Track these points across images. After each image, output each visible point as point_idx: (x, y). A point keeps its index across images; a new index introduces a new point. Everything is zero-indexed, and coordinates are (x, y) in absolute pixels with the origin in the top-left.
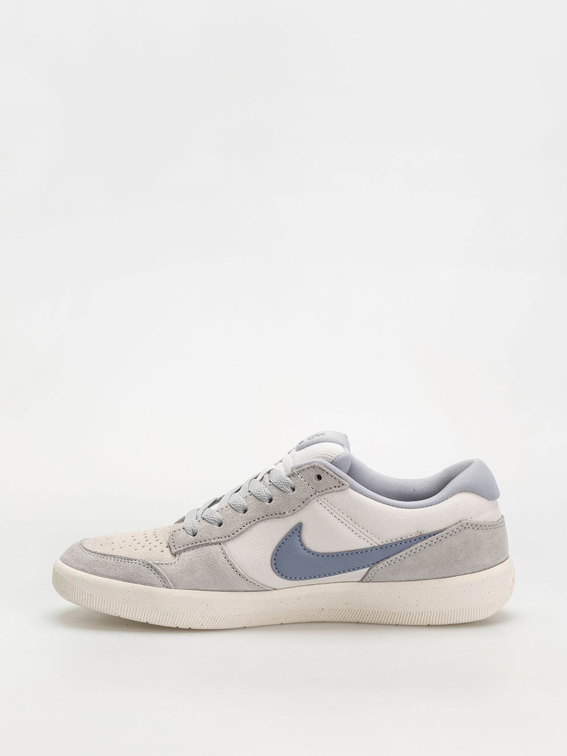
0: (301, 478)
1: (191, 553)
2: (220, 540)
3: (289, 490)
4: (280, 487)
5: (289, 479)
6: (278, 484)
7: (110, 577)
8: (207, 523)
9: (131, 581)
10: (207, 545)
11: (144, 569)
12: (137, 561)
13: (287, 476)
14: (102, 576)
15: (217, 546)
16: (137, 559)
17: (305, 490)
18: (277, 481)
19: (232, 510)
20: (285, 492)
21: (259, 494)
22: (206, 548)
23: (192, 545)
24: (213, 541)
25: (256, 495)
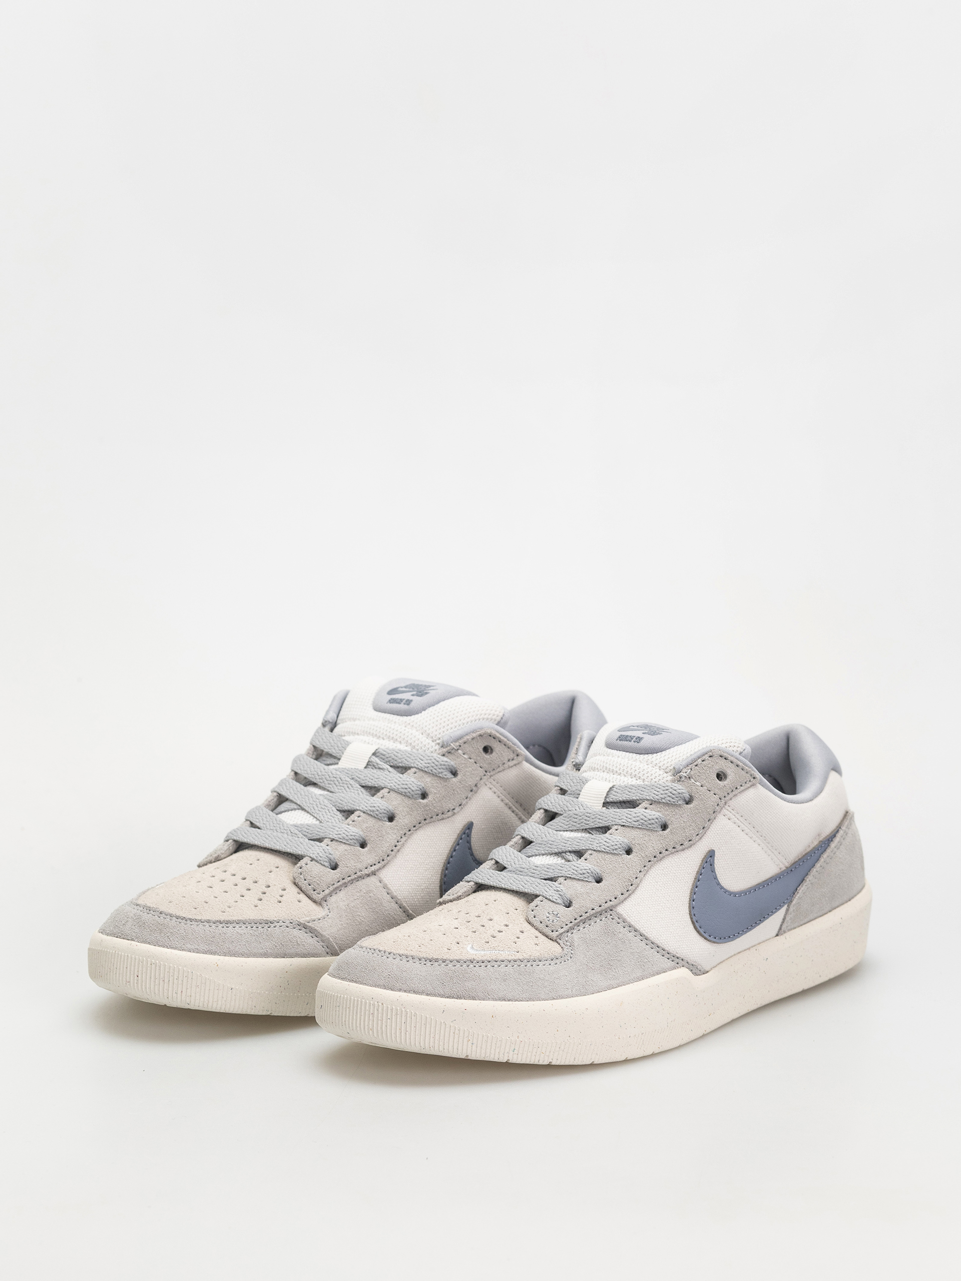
0: (463, 755)
1: (341, 894)
2: (373, 868)
3: (450, 775)
4: (437, 772)
5: (445, 759)
6: (432, 768)
7: (255, 955)
8: (344, 845)
9: (286, 955)
10: (359, 878)
11: (296, 932)
12: (281, 923)
13: (442, 756)
14: (243, 955)
15: (373, 878)
16: (280, 920)
17: (473, 772)
18: (428, 765)
19: (371, 819)
20: (446, 780)
21: (406, 789)
22: (361, 883)
23: (339, 883)
24: (366, 872)
25: (403, 790)
